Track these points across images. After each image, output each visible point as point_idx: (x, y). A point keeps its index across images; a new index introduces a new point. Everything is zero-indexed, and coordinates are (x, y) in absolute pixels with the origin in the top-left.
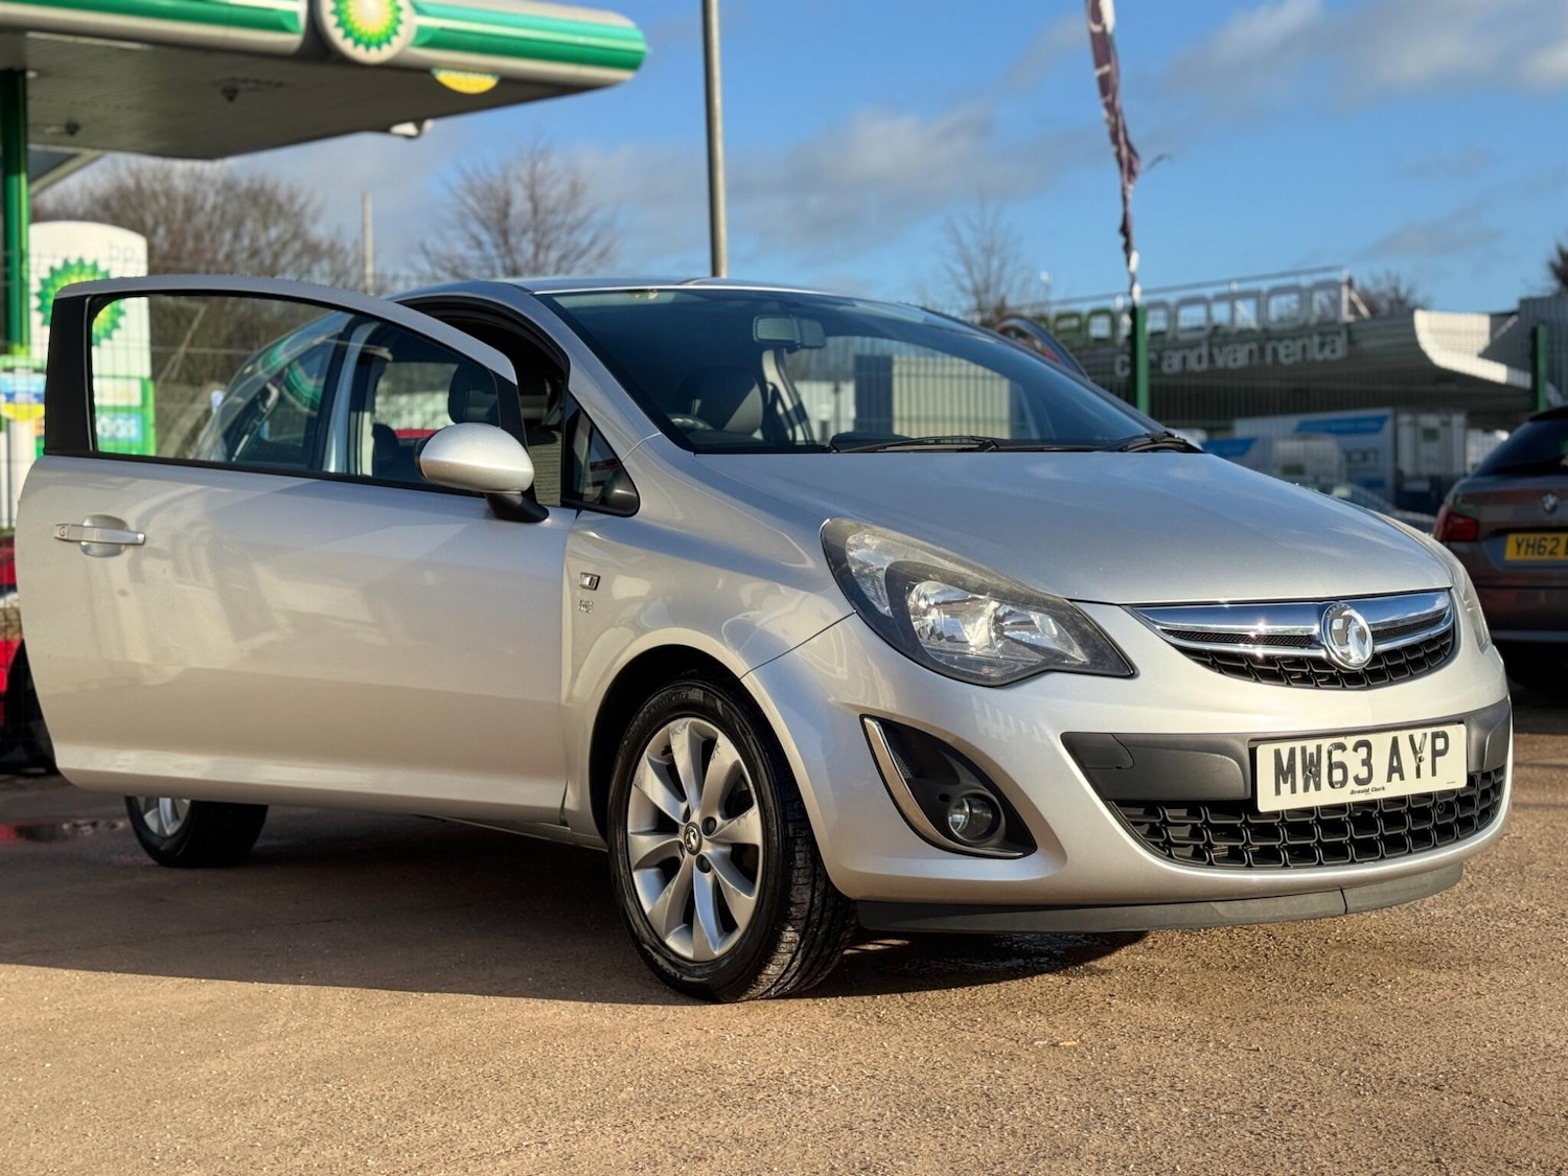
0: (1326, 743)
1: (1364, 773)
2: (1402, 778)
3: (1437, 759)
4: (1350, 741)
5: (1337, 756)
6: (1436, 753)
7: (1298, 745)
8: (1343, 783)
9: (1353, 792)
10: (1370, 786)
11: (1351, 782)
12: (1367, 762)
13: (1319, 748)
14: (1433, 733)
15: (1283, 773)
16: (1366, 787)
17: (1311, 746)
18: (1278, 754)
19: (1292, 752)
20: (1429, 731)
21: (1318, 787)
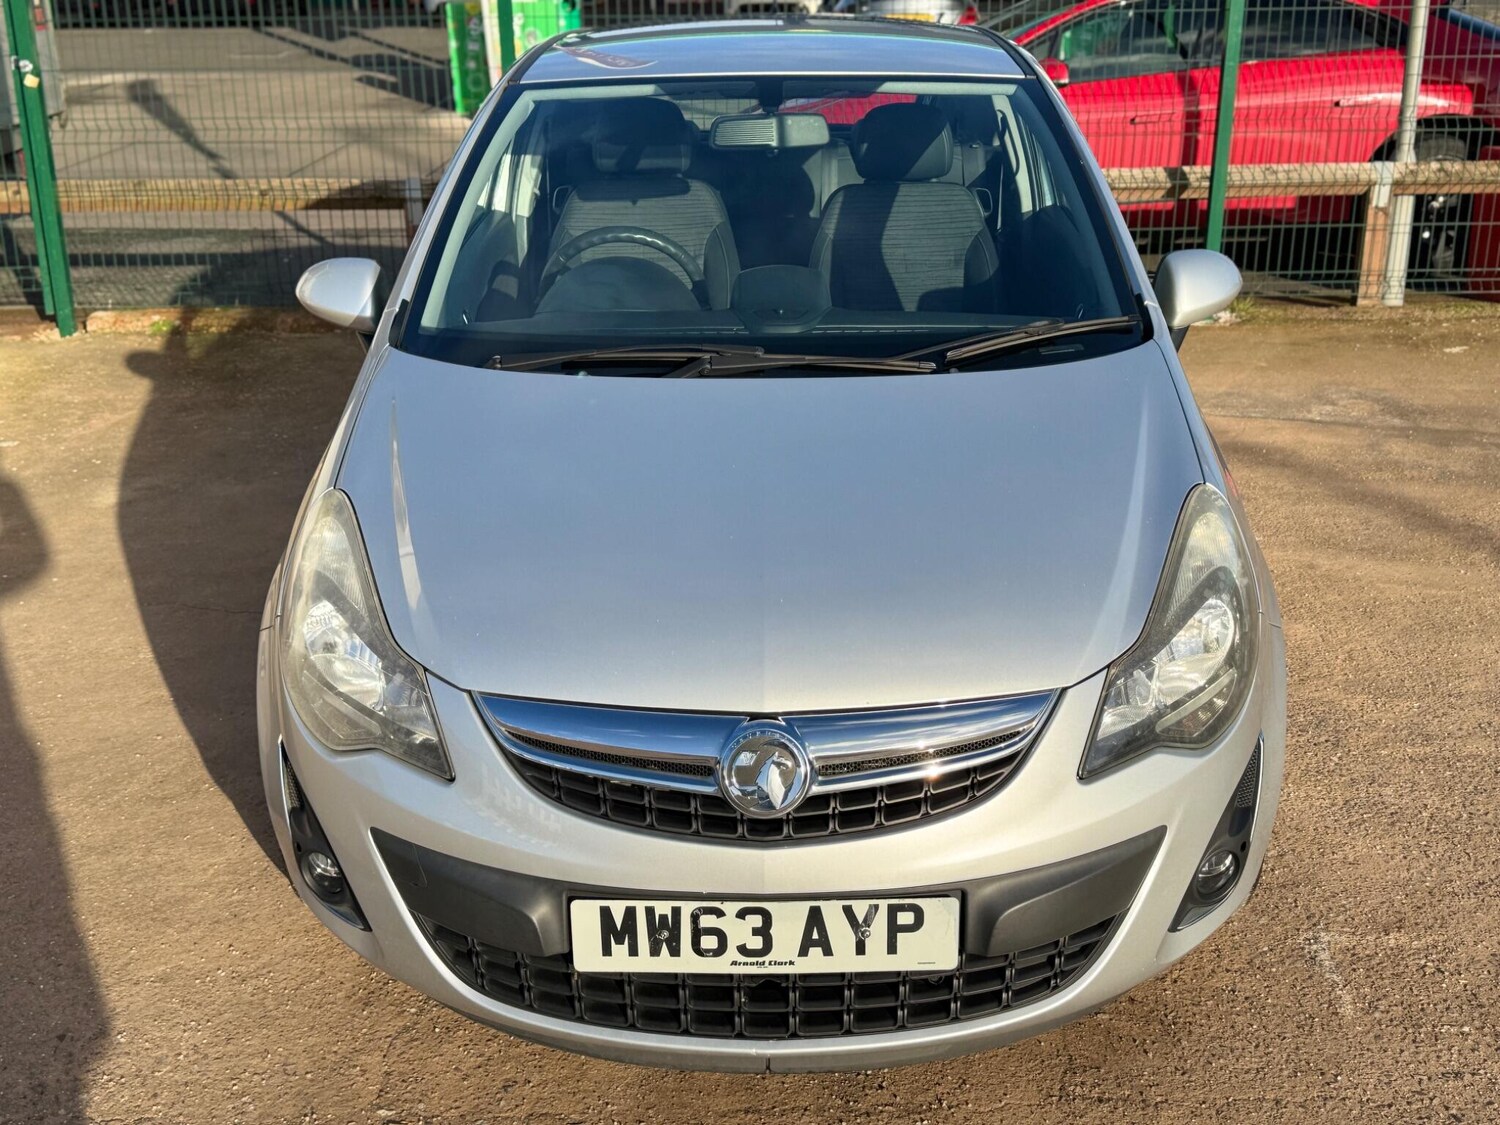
0: (687, 908)
1: (756, 943)
2: (828, 952)
3: (900, 936)
4: (731, 908)
5: (707, 921)
6: (894, 929)
7: (640, 906)
8: (721, 950)
9: (734, 963)
10: (767, 959)
11: (732, 953)
12: (764, 931)
13: (676, 912)
14: (890, 906)
15: (613, 933)
16: (760, 960)
17: (663, 908)
18: (606, 913)
19: (630, 913)
20: (883, 904)
21: (675, 952)
